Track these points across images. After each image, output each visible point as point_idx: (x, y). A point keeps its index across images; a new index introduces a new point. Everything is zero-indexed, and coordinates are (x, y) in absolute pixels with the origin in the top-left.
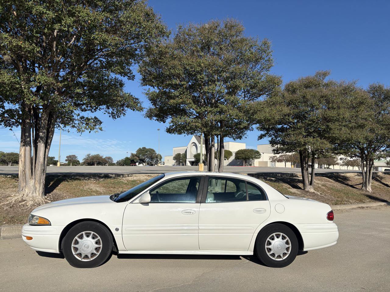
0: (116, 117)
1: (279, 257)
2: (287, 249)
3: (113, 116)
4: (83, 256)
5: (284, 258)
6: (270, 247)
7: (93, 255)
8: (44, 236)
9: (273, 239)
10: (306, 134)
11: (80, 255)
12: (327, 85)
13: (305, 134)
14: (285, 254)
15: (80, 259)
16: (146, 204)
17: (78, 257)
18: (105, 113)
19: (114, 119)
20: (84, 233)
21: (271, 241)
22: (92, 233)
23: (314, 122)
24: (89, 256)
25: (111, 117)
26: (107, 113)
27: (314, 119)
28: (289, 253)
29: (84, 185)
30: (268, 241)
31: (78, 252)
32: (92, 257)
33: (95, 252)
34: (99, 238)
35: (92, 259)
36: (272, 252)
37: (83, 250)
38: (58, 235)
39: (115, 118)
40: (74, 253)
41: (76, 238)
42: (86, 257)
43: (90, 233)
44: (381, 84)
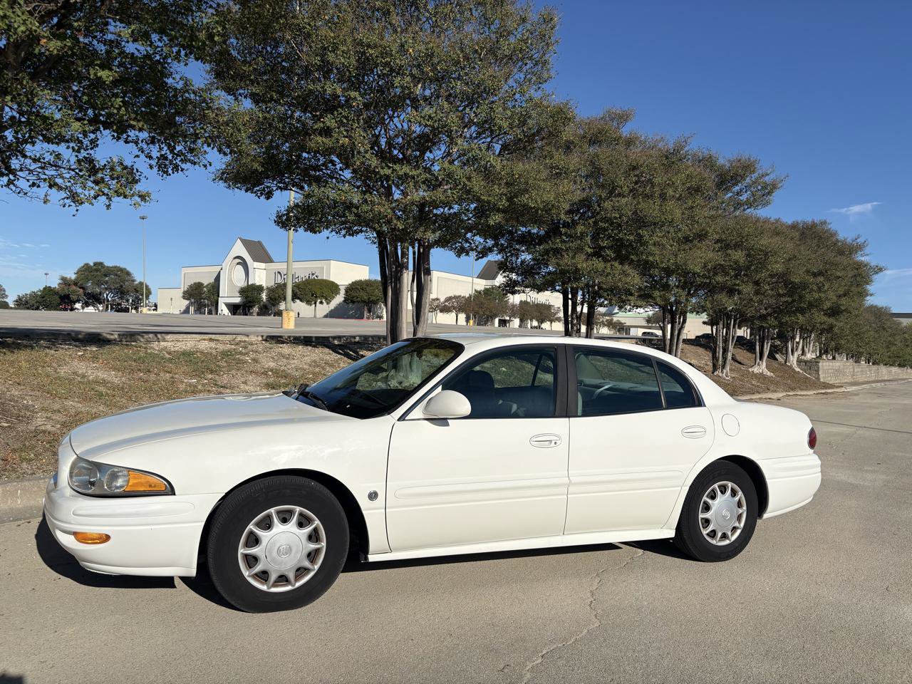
0: (170, 171)
1: (724, 536)
2: (739, 517)
3: (163, 166)
4: (273, 577)
5: (734, 538)
6: (707, 515)
7: (301, 571)
8: (153, 527)
9: (713, 497)
10: (592, 250)
11: (263, 576)
12: (629, 142)
13: (589, 250)
14: (734, 529)
15: (264, 588)
16: (442, 421)
17: (258, 581)
18: (137, 156)
19: (165, 175)
20: (272, 510)
21: (710, 501)
22: (298, 509)
23: (612, 224)
24: (291, 576)
25: (156, 169)
26: (142, 156)
27: (616, 218)
28: (742, 525)
29: (54, 365)
30: (705, 503)
31: (258, 568)
32: (297, 578)
33: (307, 564)
34: (317, 522)
35: (298, 584)
36: (711, 528)
37: (274, 560)
38: (199, 522)
39: (166, 172)
40: (246, 573)
41: (251, 527)
42: (283, 579)
43: (291, 512)
44: (713, 152)
